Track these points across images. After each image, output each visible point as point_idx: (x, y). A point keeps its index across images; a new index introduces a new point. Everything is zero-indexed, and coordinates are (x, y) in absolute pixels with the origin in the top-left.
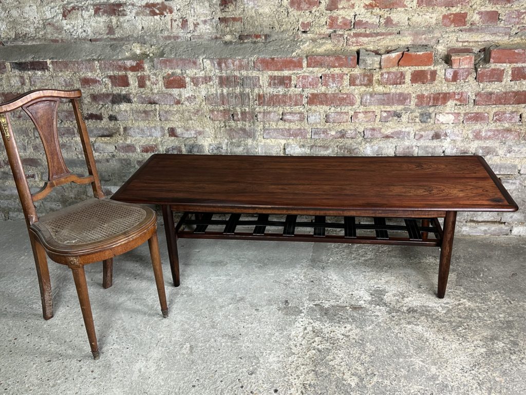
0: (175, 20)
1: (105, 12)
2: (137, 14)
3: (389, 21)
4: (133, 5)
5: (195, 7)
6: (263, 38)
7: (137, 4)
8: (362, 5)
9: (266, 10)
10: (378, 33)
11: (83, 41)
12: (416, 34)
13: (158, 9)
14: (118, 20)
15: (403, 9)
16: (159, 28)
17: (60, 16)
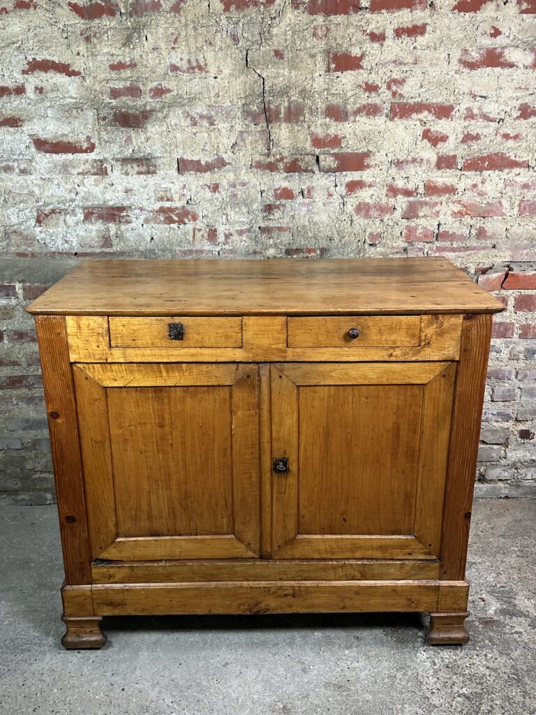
0: (200, 230)
1: (100, 217)
2: (147, 221)
3: (481, 233)
4: (141, 209)
5: (229, 213)
6: (318, 252)
7: (147, 208)
8: (449, 213)
9: (322, 218)
10: (468, 247)
11: (65, 256)
12: (516, 248)
13: (177, 215)
14: (118, 229)
15: (500, 218)
16: (177, 240)
17: (33, 222)
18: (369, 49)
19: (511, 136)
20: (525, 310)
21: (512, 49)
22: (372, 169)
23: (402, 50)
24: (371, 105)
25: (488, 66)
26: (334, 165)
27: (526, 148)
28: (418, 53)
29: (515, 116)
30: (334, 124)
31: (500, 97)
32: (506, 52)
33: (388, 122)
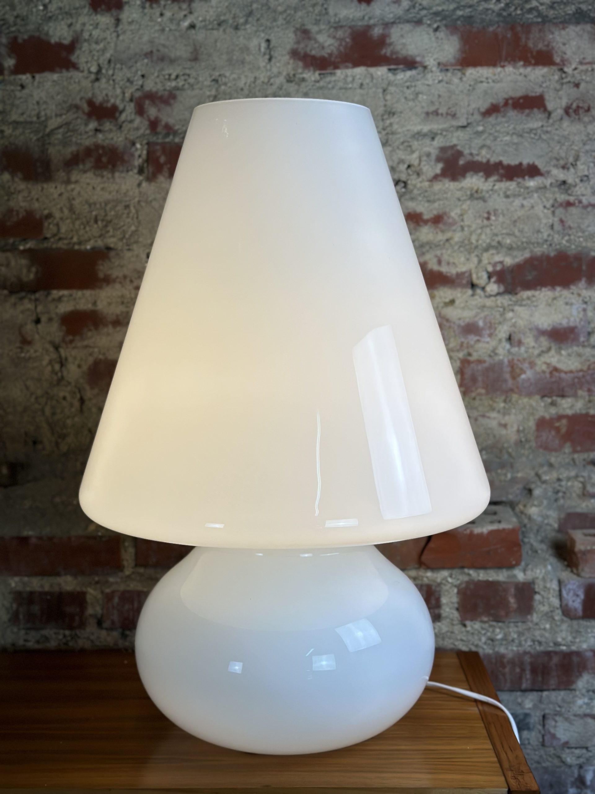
18: (89, 27)
19: (426, 217)
20: (485, 619)
21: (407, 27)
22: (118, 286)
23: (163, 30)
24: (103, 147)
25: (356, 64)
26: (28, 275)
27: (462, 244)
28: (200, 36)
29: (431, 174)
30: (22, 186)
31: (393, 133)
32: (395, 34)
33: (144, 184)
